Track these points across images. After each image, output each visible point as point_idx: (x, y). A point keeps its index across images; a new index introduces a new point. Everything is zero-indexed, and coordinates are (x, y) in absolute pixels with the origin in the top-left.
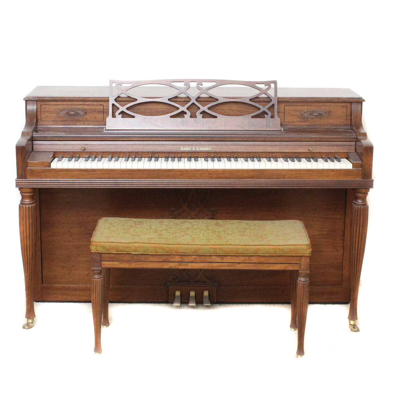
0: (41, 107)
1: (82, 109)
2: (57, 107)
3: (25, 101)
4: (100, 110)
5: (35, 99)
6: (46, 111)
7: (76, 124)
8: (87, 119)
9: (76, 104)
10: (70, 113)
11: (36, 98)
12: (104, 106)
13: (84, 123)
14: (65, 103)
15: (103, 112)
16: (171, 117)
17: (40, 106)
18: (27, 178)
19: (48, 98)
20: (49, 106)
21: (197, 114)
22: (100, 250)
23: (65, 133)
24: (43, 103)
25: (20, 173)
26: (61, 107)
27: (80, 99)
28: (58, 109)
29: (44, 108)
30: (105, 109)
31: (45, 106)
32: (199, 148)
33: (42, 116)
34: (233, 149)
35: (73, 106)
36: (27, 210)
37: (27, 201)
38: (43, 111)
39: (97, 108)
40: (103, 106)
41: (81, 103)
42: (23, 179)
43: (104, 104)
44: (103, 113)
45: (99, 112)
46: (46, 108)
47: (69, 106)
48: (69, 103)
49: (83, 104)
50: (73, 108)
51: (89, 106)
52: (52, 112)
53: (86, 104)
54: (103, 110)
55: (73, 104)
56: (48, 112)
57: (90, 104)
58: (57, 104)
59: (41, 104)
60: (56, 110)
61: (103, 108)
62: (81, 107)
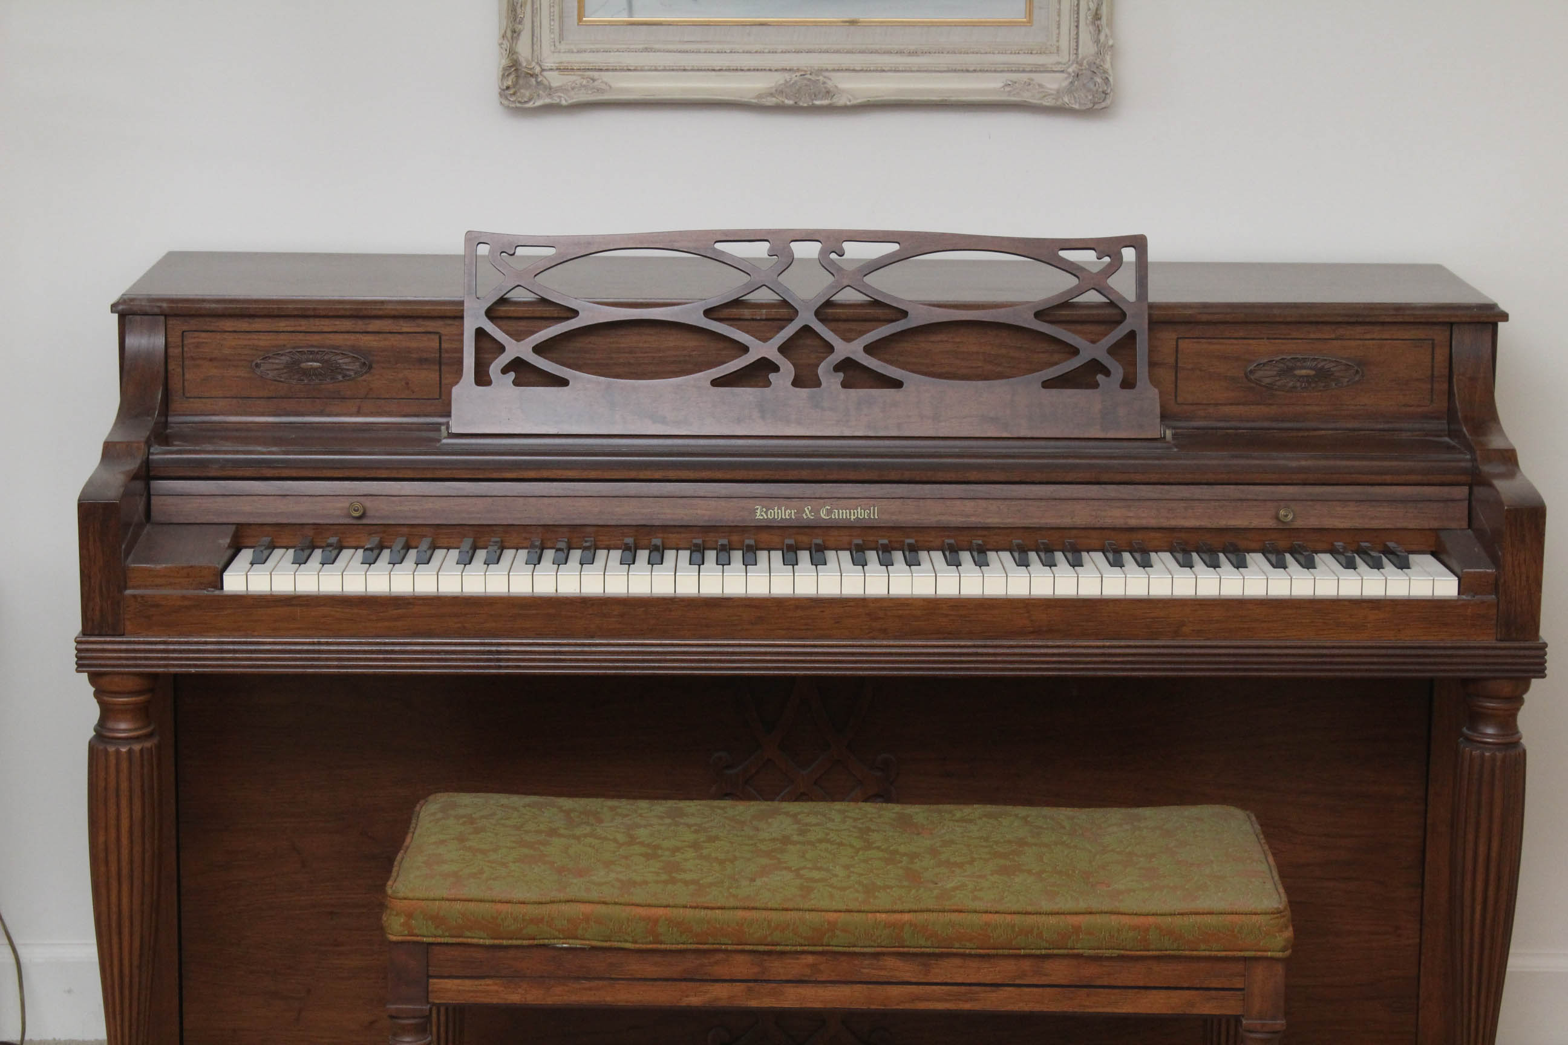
0: (183, 341)
1: (355, 349)
2: (250, 343)
3: (116, 315)
4: (425, 355)
5: (160, 307)
6: (205, 359)
7: (327, 411)
8: (371, 389)
9: (330, 330)
10: (303, 365)
11: (165, 305)
12: (443, 338)
13: (359, 407)
14: (282, 325)
15: (440, 364)
16: (716, 383)
17: (181, 332)
18: (123, 635)
19: (214, 306)
20: (219, 336)
21: (821, 371)
22: (426, 933)
23: (283, 449)
24: (194, 323)
25: (97, 613)
26: (264, 341)
27: (345, 310)
28: (254, 347)
29: (198, 345)
30: (447, 351)
31: (203, 335)
32: (829, 512)
33: (187, 376)
34: (968, 516)
35: (317, 337)
36: (124, 765)
37: (123, 726)
38: (193, 358)
39: (414, 345)
40: (437, 337)
41: (347, 324)
42: (108, 639)
43: (443, 331)
44: (437, 367)
45: (422, 361)
46: (207, 343)
47: (301, 336)
48: (300, 326)
49: (358, 330)
50: (315, 343)
51: (381, 335)
52: (230, 360)
53: (371, 328)
54: (438, 355)
55: (314, 329)
56: (211, 360)
57: (387, 329)
58: (248, 330)
59: (185, 328)
60: (246, 352)
61: (438, 345)
62: (349, 343)
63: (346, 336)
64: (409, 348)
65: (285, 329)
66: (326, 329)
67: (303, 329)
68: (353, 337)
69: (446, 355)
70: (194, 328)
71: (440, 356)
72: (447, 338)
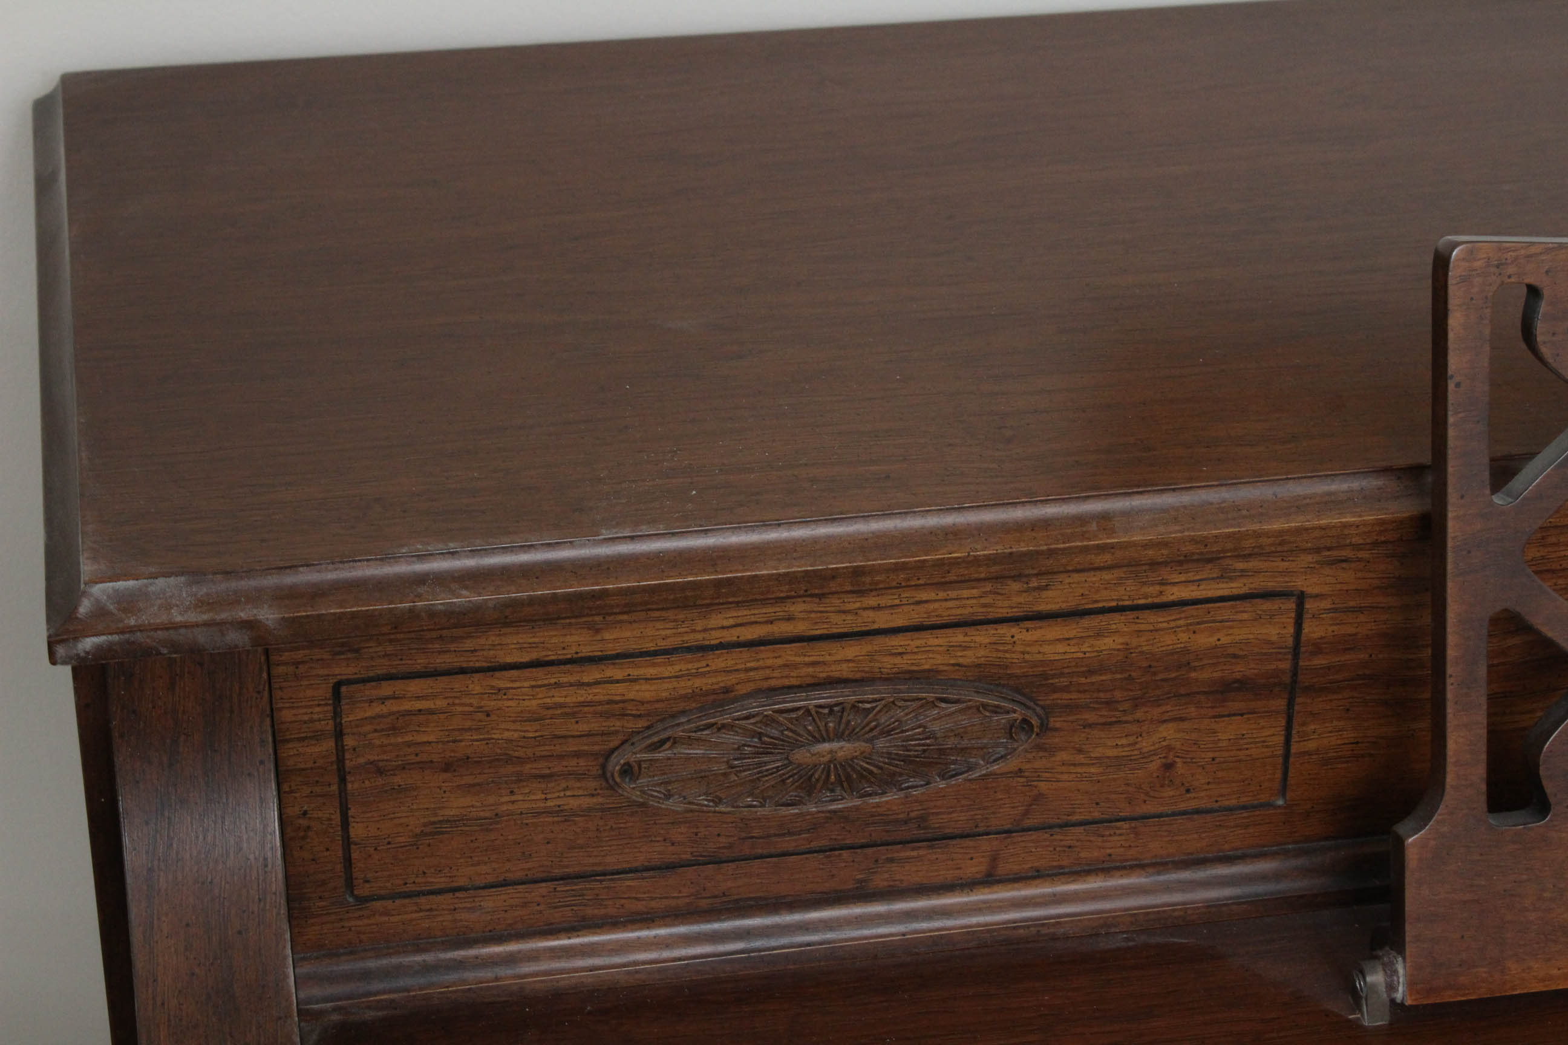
0: (337, 714)
1: (984, 677)
2: (600, 693)
3: (65, 673)
4: (1240, 670)
5: (249, 625)
6: (423, 766)
7: (880, 881)
8: (1039, 798)
9: (899, 622)
10: (801, 756)
12: (1312, 605)
13: (994, 859)
15: (1292, 692)
17: (324, 691)
20: (476, 685)
24: (378, 657)
27: (976, 561)
28: (617, 709)
29: (394, 723)
30: (1318, 648)
31: (414, 687)
33: (357, 831)
35: (852, 650)
38: (377, 769)
39: (1204, 640)
40: (1291, 605)
41: (965, 601)
43: (1300, 583)
44: (1280, 703)
45: (1225, 689)
46: (431, 712)
47: (790, 654)
48: (790, 619)
49: (1003, 612)
50: (844, 671)
51: (1086, 622)
52: (521, 761)
53: (1053, 600)
54: (1286, 665)
55: (840, 623)
56: (447, 767)
57: (1108, 597)
58: (586, 651)
59: (345, 670)
60: (583, 727)
61: (1291, 630)
62: (969, 657)
63: (958, 636)
64: (1185, 651)
65: (731, 636)
66: (883, 620)
67: (800, 628)
68: (982, 636)
69: (1319, 661)
70: (382, 667)
71: (1295, 673)
72: (1325, 604)
